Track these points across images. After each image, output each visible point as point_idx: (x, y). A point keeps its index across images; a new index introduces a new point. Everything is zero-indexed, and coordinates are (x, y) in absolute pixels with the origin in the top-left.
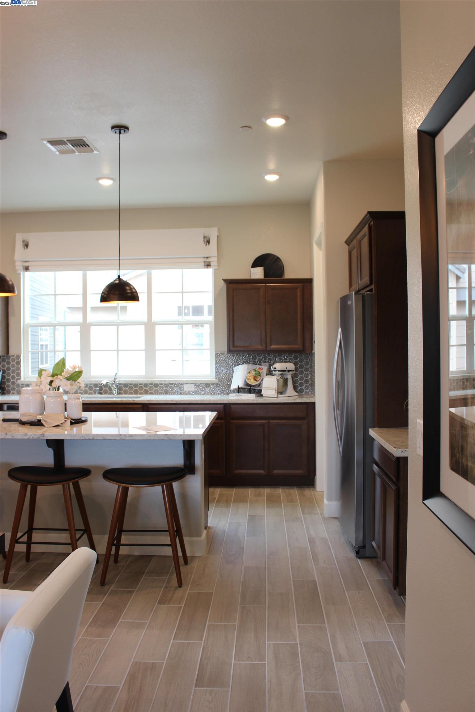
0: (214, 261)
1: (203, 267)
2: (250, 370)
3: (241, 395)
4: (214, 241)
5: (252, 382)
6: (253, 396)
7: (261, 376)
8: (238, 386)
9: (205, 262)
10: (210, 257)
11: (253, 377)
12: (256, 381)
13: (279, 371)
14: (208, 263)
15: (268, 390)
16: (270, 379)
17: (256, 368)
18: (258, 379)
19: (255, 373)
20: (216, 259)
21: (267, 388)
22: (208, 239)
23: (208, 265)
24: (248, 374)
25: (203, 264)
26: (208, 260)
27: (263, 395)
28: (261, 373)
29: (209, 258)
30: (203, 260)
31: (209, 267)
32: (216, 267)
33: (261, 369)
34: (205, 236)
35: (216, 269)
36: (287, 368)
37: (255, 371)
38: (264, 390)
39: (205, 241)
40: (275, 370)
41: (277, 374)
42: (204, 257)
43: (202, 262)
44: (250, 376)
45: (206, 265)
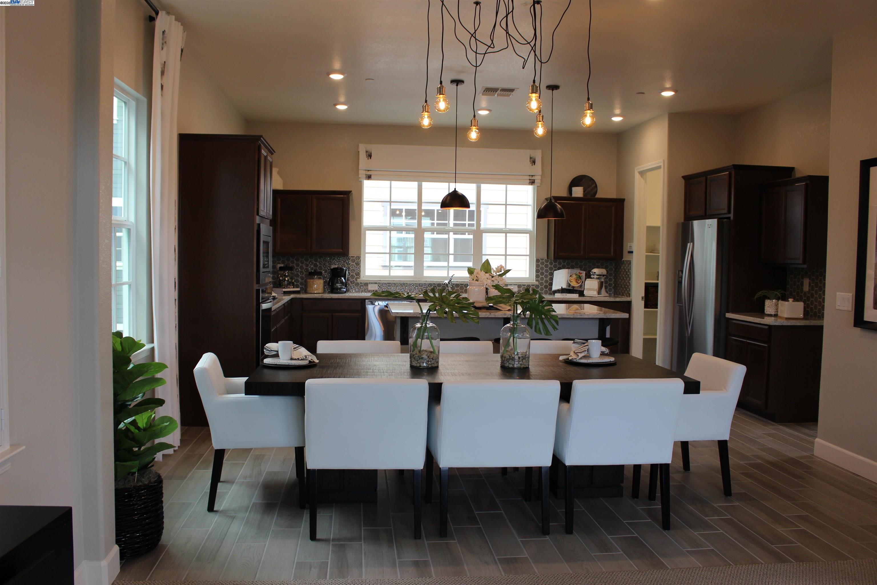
0: (538, 179)
1: (528, 184)
2: (571, 274)
3: (566, 295)
4: (538, 162)
5: (574, 284)
6: (577, 295)
7: (581, 279)
8: (562, 287)
9: (530, 180)
10: (535, 175)
11: (575, 280)
12: (577, 283)
13: (598, 275)
14: (533, 181)
15: (590, 291)
16: (591, 281)
17: (577, 272)
18: (579, 282)
19: (576, 276)
20: (540, 177)
21: (589, 289)
22: (534, 160)
23: (532, 182)
24: (571, 278)
25: (528, 181)
26: (533, 178)
27: (585, 295)
28: (581, 277)
29: (534, 177)
30: (528, 178)
31: (533, 184)
32: (539, 185)
33: (580, 273)
34: (531, 157)
35: (539, 186)
36: (602, 273)
37: (576, 275)
38: (586, 291)
39: (531, 161)
40: (594, 274)
41: (595, 278)
42: (529, 176)
43: (528, 179)
44: (572, 279)
45: (531, 182)
